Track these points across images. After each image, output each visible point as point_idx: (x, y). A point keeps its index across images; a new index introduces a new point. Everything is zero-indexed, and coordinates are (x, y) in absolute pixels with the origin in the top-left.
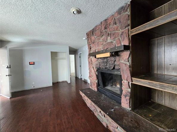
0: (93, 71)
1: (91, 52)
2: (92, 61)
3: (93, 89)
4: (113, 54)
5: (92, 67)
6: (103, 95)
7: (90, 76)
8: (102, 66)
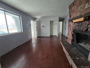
0: (70, 31)
1: (71, 19)
2: (70, 25)
3: (69, 42)
4: (87, 18)
5: (70, 29)
6: (75, 48)
7: (68, 35)
8: (77, 28)
